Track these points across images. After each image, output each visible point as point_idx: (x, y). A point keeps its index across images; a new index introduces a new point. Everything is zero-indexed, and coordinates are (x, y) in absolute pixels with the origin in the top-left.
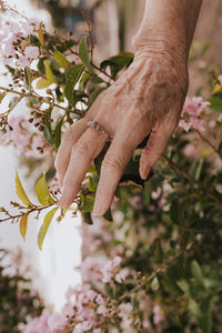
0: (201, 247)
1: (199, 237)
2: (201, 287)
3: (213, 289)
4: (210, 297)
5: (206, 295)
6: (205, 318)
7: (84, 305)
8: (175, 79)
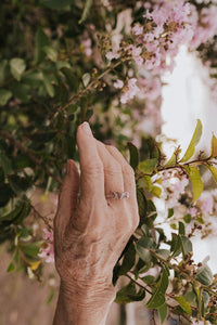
0: (47, 113)
1: (48, 123)
2: (46, 73)
3: (36, 72)
4: (38, 63)
5: (42, 66)
6: (42, 46)
7: (155, 55)
8: (69, 265)
